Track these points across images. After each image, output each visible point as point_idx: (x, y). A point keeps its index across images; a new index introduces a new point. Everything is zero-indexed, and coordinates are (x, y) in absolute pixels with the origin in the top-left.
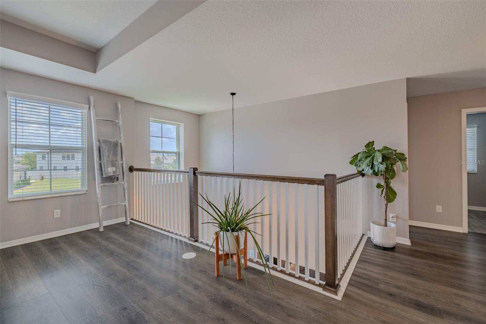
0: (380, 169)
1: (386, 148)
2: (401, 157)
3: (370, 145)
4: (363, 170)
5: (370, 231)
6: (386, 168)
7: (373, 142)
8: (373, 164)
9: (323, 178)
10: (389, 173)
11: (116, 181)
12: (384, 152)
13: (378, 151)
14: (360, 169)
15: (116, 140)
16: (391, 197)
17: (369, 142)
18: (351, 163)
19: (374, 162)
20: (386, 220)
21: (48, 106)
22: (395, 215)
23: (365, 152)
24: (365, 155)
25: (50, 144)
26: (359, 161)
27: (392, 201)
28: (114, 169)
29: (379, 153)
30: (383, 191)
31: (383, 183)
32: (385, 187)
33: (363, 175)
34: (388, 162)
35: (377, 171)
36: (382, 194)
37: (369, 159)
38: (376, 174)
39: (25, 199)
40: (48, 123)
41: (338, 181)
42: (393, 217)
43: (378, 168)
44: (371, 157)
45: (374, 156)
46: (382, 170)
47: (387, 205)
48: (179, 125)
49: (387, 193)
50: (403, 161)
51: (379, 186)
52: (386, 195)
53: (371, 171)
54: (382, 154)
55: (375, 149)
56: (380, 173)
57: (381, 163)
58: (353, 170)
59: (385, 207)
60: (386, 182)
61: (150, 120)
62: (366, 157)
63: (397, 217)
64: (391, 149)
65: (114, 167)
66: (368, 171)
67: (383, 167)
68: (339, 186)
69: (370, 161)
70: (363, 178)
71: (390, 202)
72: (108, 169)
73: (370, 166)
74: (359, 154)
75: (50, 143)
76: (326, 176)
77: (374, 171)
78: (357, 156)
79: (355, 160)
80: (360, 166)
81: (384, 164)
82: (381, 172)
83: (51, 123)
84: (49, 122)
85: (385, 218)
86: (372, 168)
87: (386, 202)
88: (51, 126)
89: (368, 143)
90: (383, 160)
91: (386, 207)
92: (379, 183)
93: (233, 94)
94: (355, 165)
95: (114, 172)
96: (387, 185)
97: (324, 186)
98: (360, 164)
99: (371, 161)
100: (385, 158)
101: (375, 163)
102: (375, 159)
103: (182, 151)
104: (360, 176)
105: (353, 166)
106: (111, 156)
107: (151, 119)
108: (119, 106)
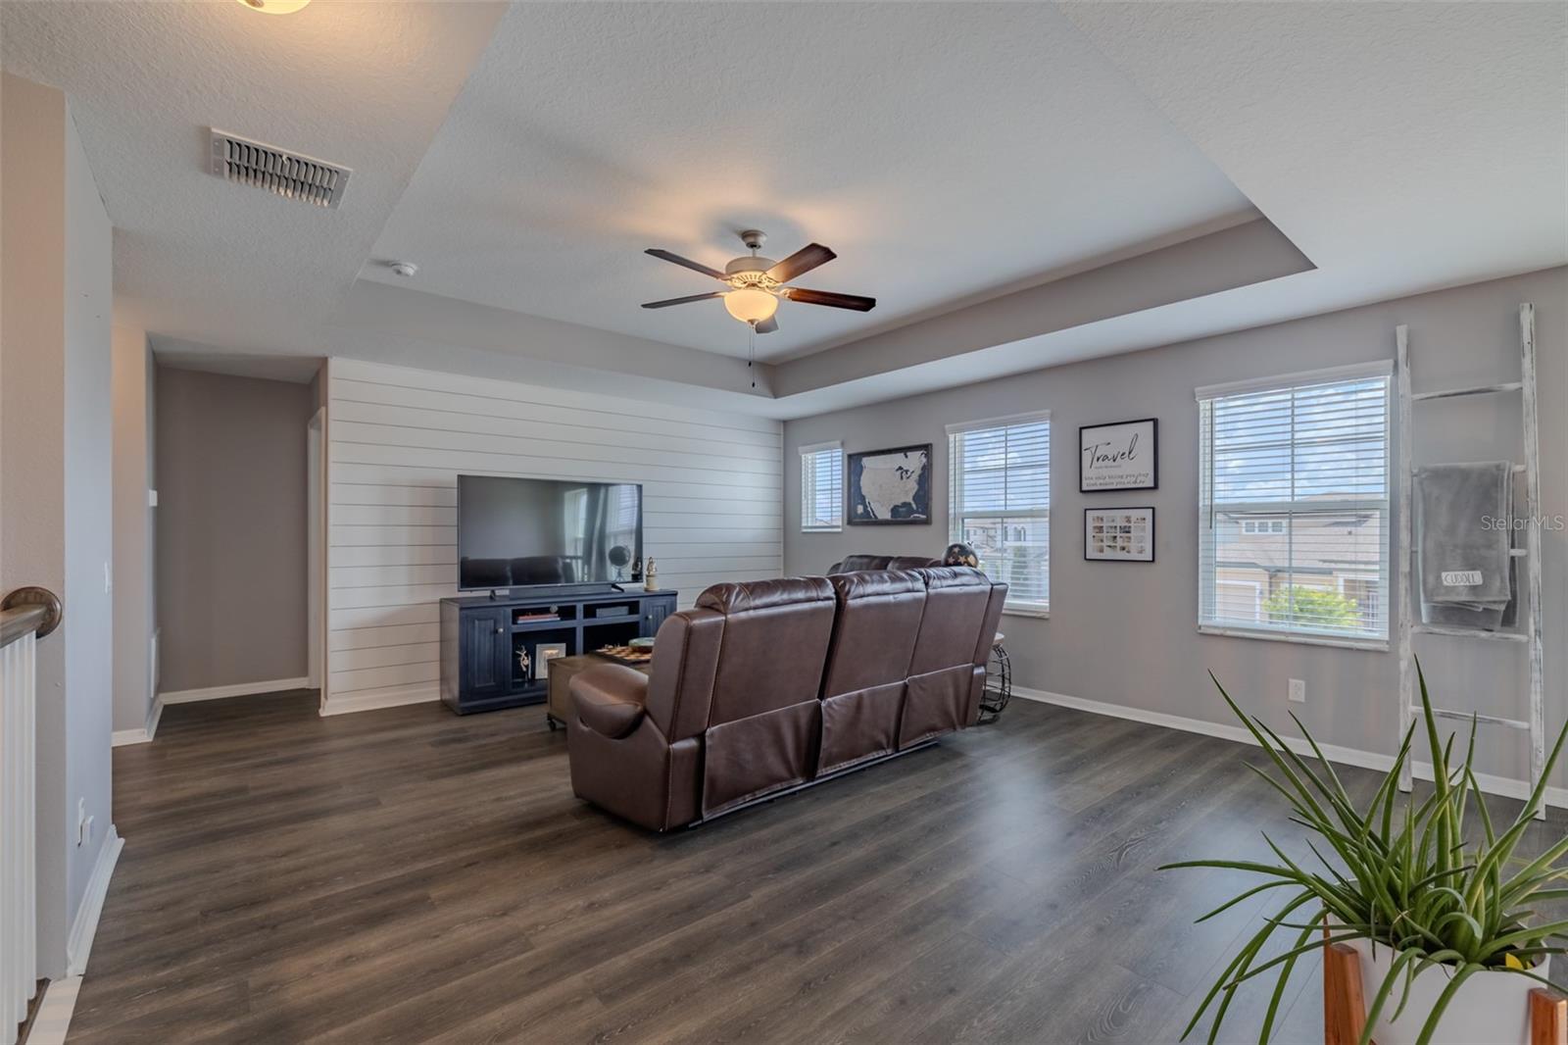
11: (1498, 627)
15: (1497, 462)
21: (1289, 396)
25: (1293, 499)
28: (1477, 578)
39: (1229, 633)
40: (1289, 442)
65: (1474, 569)
72: (1444, 574)
75: (1293, 495)
83: (1296, 442)
84: (1293, 438)
88: (1296, 450)
95: (1474, 589)
106: (1463, 526)
108: (1526, 318)
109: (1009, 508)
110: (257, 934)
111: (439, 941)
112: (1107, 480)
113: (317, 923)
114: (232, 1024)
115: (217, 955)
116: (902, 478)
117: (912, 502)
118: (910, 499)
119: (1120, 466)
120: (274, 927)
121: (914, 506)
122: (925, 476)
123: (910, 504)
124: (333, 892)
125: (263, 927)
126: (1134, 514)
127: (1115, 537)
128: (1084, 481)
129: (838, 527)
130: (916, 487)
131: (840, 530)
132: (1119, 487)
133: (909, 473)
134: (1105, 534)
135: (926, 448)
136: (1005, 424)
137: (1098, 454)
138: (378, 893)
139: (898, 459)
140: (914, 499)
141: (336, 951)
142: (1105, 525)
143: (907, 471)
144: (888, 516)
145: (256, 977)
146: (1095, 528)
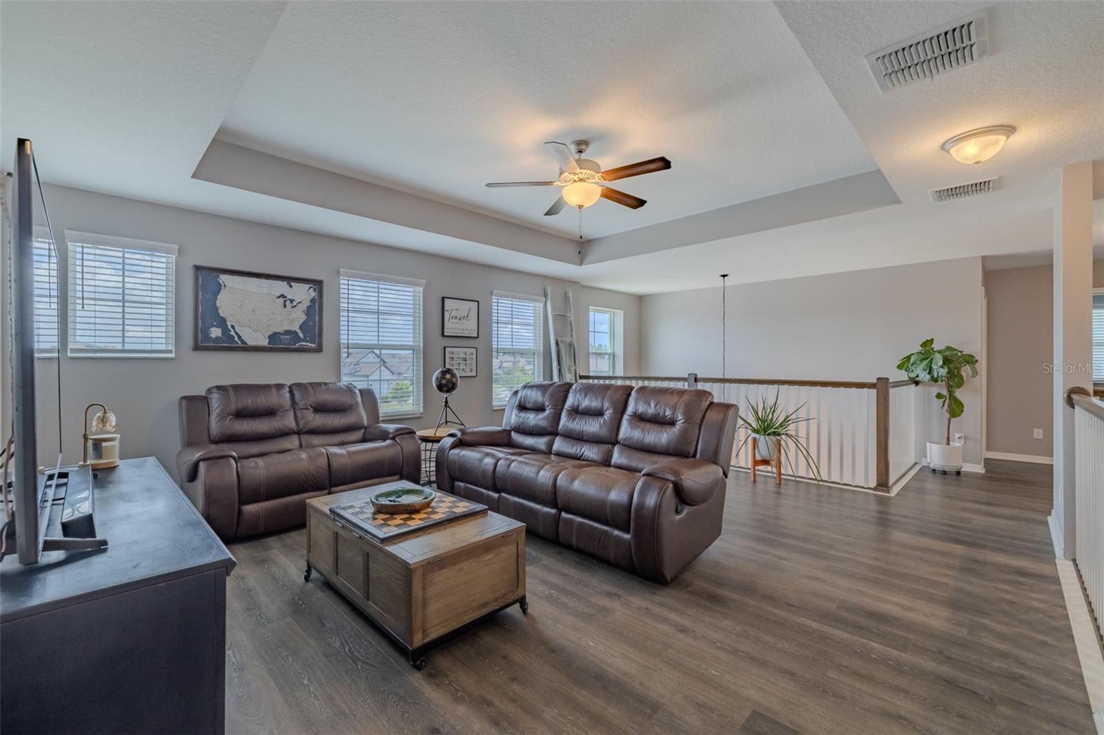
0: (940, 374)
1: (949, 348)
2: (970, 360)
3: (927, 343)
4: (917, 376)
5: (926, 457)
6: (948, 373)
7: (933, 339)
8: (931, 367)
9: (875, 381)
10: (954, 379)
12: (946, 353)
13: (939, 352)
14: (913, 375)
15: (570, 339)
16: (957, 411)
17: (927, 340)
18: (900, 367)
19: (932, 366)
20: (948, 438)
22: (963, 435)
23: (921, 353)
24: (921, 357)
26: (912, 365)
27: (958, 416)
29: (939, 355)
30: (944, 402)
31: (945, 392)
32: (948, 396)
33: (917, 383)
34: (952, 366)
35: (936, 376)
36: (943, 406)
37: (926, 362)
38: (935, 380)
41: (891, 385)
42: (959, 438)
43: (938, 373)
44: (928, 360)
45: (932, 359)
46: (943, 375)
47: (949, 420)
48: (614, 312)
49: (951, 405)
50: (972, 365)
51: (939, 396)
52: (949, 406)
53: (928, 377)
54: (943, 356)
55: (935, 350)
56: (939, 379)
57: (942, 367)
58: (903, 376)
59: (947, 422)
60: (949, 391)
61: (589, 309)
62: (922, 360)
63: (966, 438)
64: (955, 350)
65: (570, 373)
66: (923, 376)
67: (943, 372)
68: (891, 391)
69: (927, 364)
70: (918, 387)
71: (954, 417)
73: (928, 371)
74: (912, 356)
76: (878, 379)
77: (932, 377)
78: (909, 358)
79: (905, 364)
80: (912, 371)
81: (946, 367)
82: (942, 377)
85: (946, 435)
86: (930, 372)
87: (948, 416)
89: (924, 341)
90: (944, 364)
91: (949, 423)
92: (939, 392)
93: (724, 276)
94: (906, 369)
96: (950, 395)
97: (875, 390)
98: (913, 368)
99: (929, 364)
100: (947, 361)
101: (934, 367)
102: (934, 362)
103: (620, 352)
104: (913, 383)
105: (903, 371)
106: (567, 359)
107: (591, 307)
108: (570, 295)
109: (380, 342)
110: (954, 656)
111: (859, 588)
112: (457, 331)
113: (912, 637)
114: (980, 620)
115: (985, 660)
116: (285, 306)
117: (299, 331)
118: (295, 327)
119: (462, 324)
120: (940, 653)
121: (301, 335)
122: (315, 309)
123: (295, 332)
124: (888, 649)
125: (948, 658)
126: (469, 351)
127: (459, 364)
128: (446, 330)
129: (170, 352)
130: (304, 317)
131: (173, 355)
132: (462, 335)
133: (295, 303)
134: (455, 362)
135: (318, 284)
136: (378, 279)
137: (452, 315)
138: (861, 628)
139: (281, 287)
140: (301, 328)
141: (911, 616)
142: (455, 356)
143: (292, 301)
144: (264, 342)
145: (962, 632)
146: (450, 358)
